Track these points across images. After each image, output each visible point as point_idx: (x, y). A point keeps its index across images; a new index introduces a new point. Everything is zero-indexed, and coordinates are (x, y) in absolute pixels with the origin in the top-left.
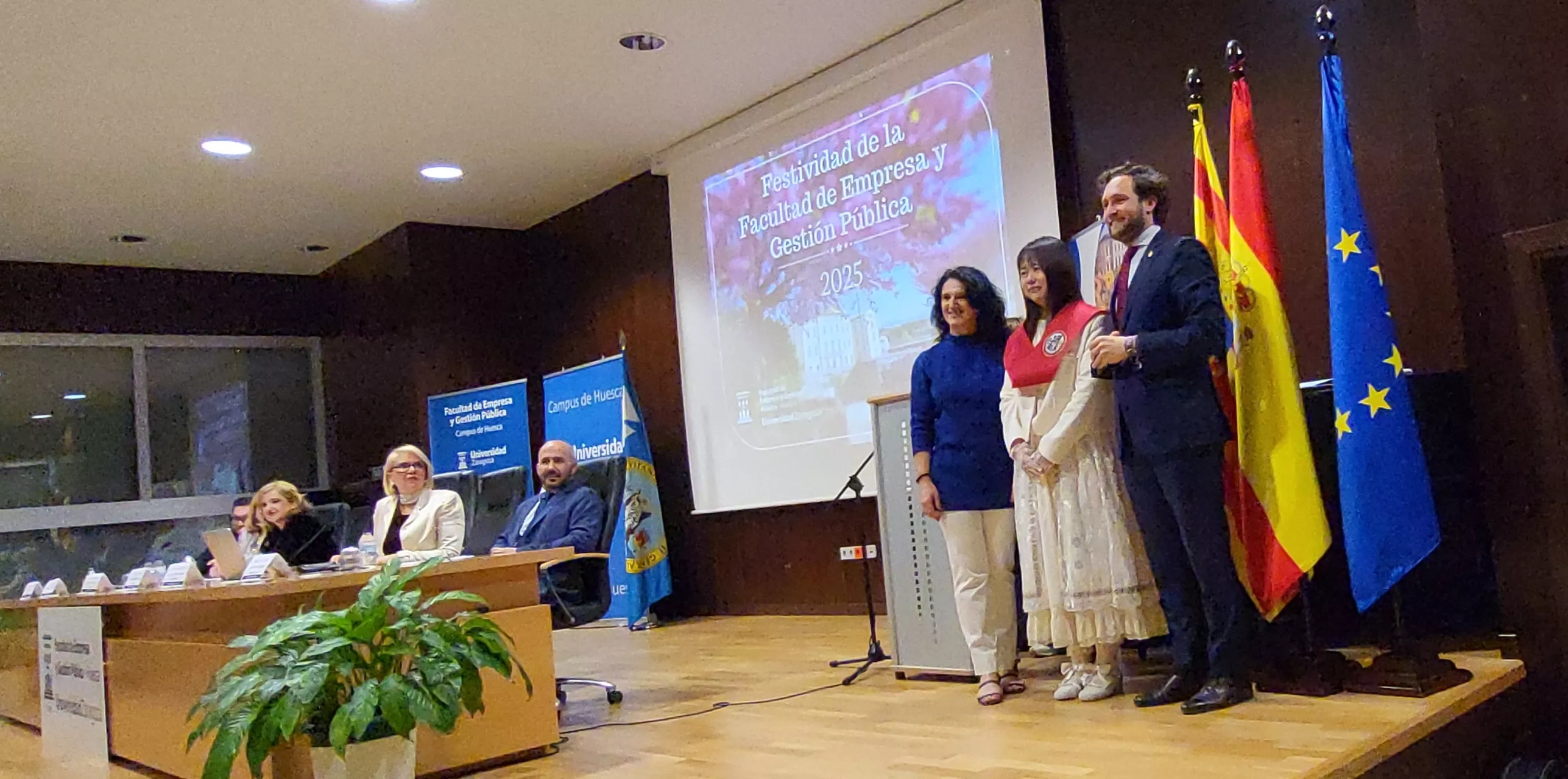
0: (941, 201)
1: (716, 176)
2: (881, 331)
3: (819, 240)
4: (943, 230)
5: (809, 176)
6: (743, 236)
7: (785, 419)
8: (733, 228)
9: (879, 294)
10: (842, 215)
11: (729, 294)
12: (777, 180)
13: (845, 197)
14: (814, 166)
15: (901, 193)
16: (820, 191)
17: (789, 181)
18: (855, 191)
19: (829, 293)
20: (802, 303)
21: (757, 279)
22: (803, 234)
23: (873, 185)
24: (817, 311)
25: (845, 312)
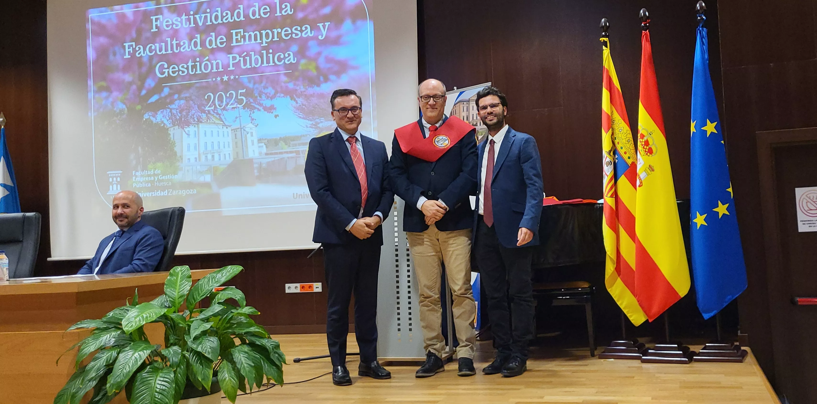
0: (321, 60)
1: (103, 9)
2: (260, 141)
3: (206, 69)
4: (322, 79)
5: (200, 24)
6: (127, 56)
7: (159, 193)
8: (117, 49)
9: (260, 115)
10: (231, 56)
11: (107, 98)
12: (167, 22)
13: (234, 44)
14: (206, 17)
15: (287, 49)
16: (212, 36)
17: (180, 24)
18: (245, 40)
19: (213, 108)
20: (184, 113)
21: (140, 89)
22: (190, 64)
23: (261, 39)
24: (198, 120)
25: (226, 123)
